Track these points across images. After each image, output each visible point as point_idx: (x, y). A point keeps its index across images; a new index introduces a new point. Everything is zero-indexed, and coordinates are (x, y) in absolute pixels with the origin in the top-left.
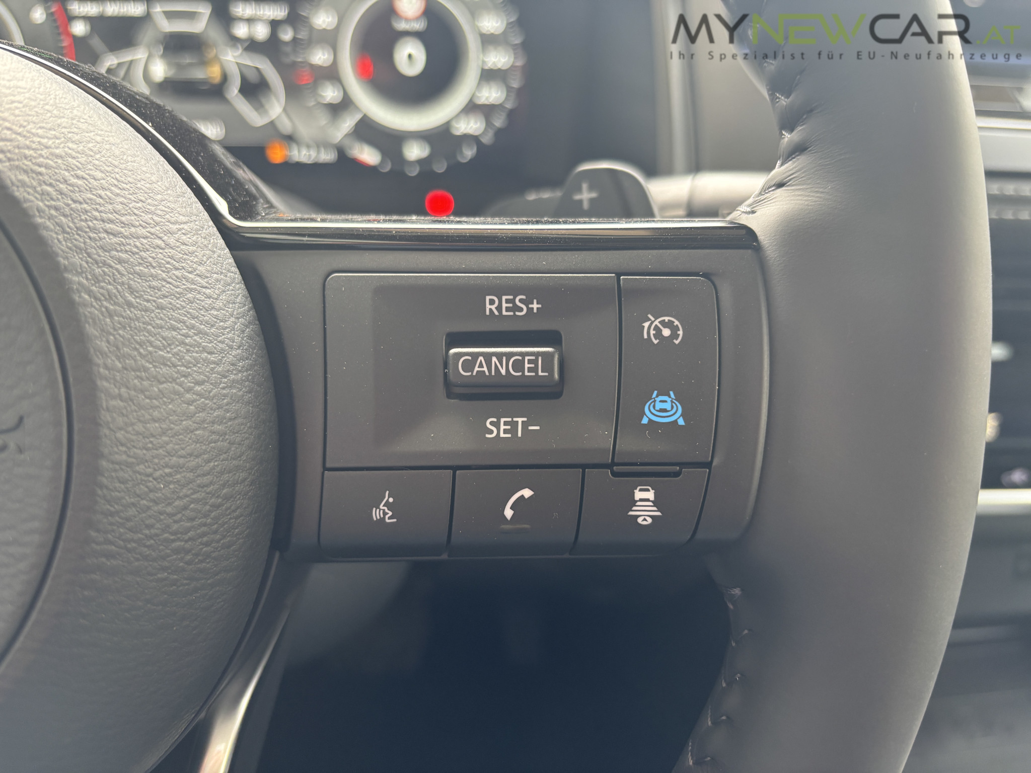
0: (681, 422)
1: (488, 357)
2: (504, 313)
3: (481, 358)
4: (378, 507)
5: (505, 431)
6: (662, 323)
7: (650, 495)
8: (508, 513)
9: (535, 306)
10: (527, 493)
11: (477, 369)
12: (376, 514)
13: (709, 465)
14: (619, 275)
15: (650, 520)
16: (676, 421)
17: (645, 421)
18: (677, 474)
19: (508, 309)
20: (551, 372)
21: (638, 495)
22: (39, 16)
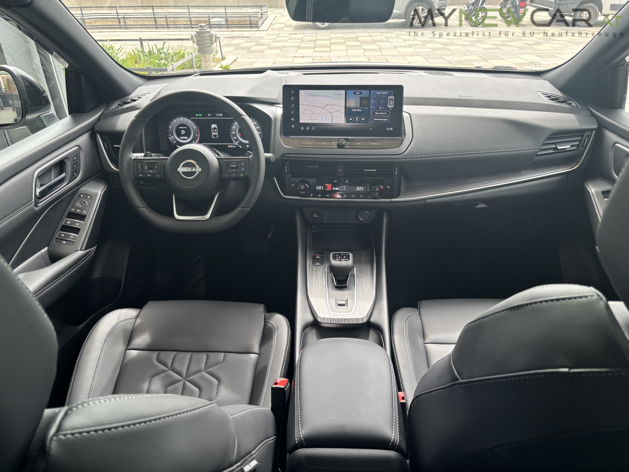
3: (232, 166)
5: (234, 170)
6: (243, 164)
8: (233, 176)
9: (236, 163)
10: (235, 175)
12: (226, 176)
13: (245, 172)
14: (241, 161)
15: (242, 176)
18: (243, 173)
19: (234, 163)
20: (236, 167)
21: (241, 174)
22: (195, 127)
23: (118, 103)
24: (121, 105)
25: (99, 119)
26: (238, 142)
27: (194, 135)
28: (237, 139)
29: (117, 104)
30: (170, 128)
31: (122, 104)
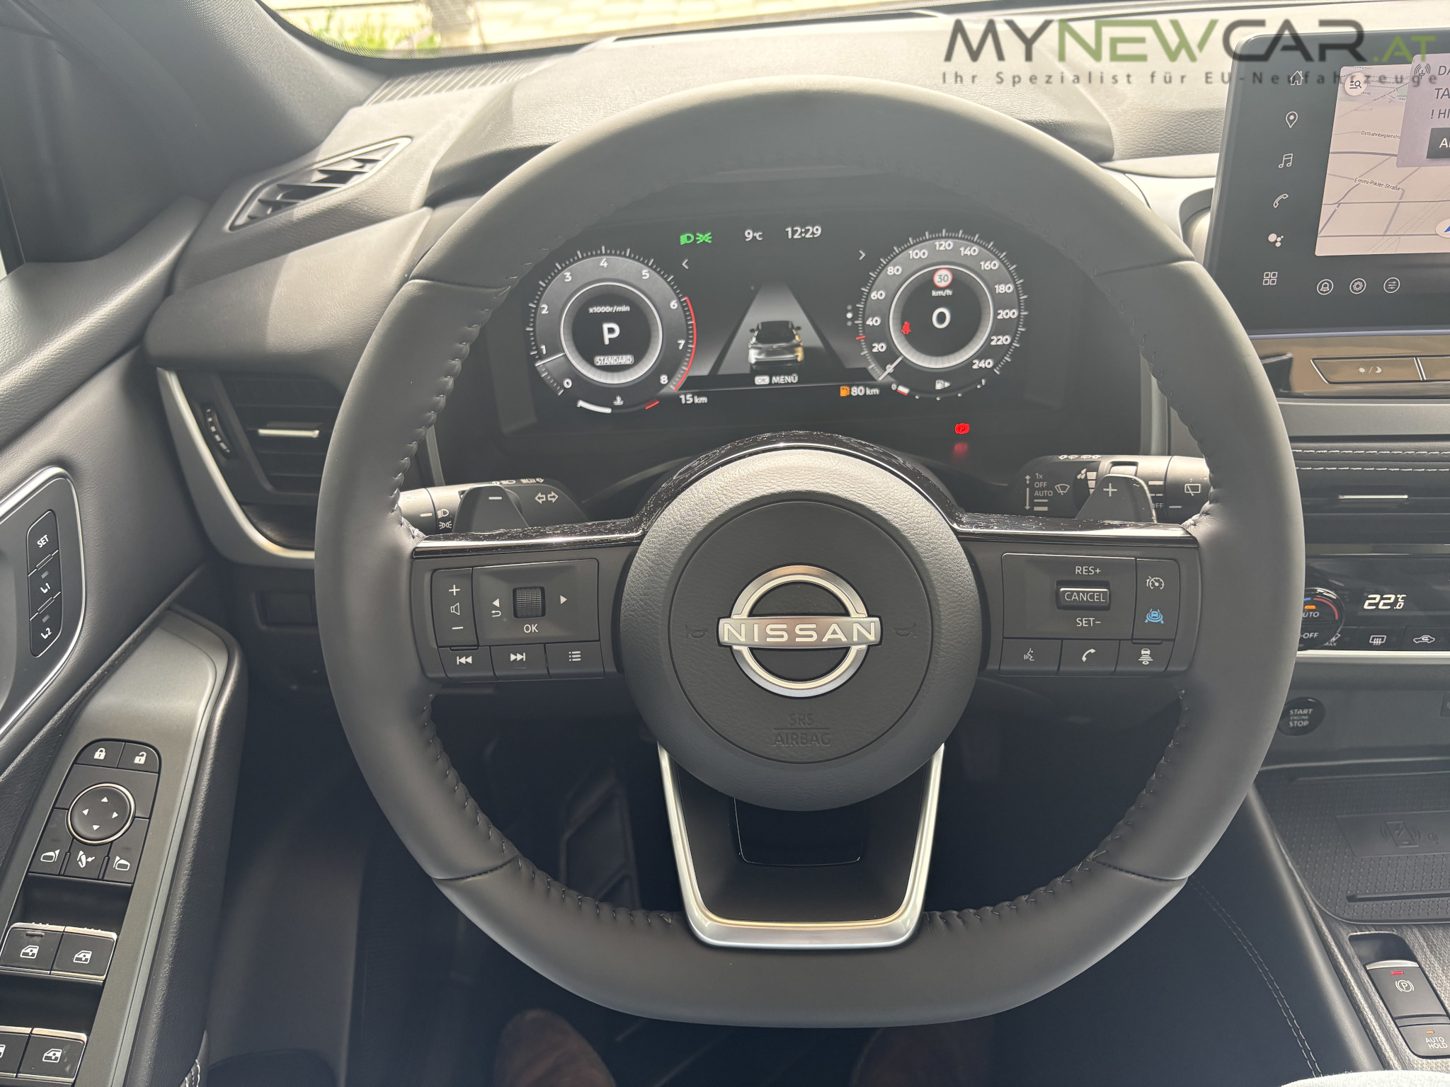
0: (1162, 622)
1: (1078, 593)
2: (1084, 573)
3: (1075, 593)
4: (1026, 654)
5: (1086, 624)
6: (1155, 580)
7: (1148, 652)
8: (1084, 659)
9: (1098, 571)
10: (1092, 651)
11: (1073, 598)
12: (1025, 657)
13: (1174, 640)
14: (1136, 558)
15: (1148, 663)
16: (1160, 622)
17: (1146, 621)
18: (1160, 644)
19: (1085, 572)
20: (1106, 600)
21: (1143, 652)
22: (674, 304)
23: (261, 195)
24: (277, 207)
25: (168, 285)
26: (890, 368)
27: (669, 344)
28: (891, 354)
29: (255, 203)
30: (544, 312)
31: (279, 198)
